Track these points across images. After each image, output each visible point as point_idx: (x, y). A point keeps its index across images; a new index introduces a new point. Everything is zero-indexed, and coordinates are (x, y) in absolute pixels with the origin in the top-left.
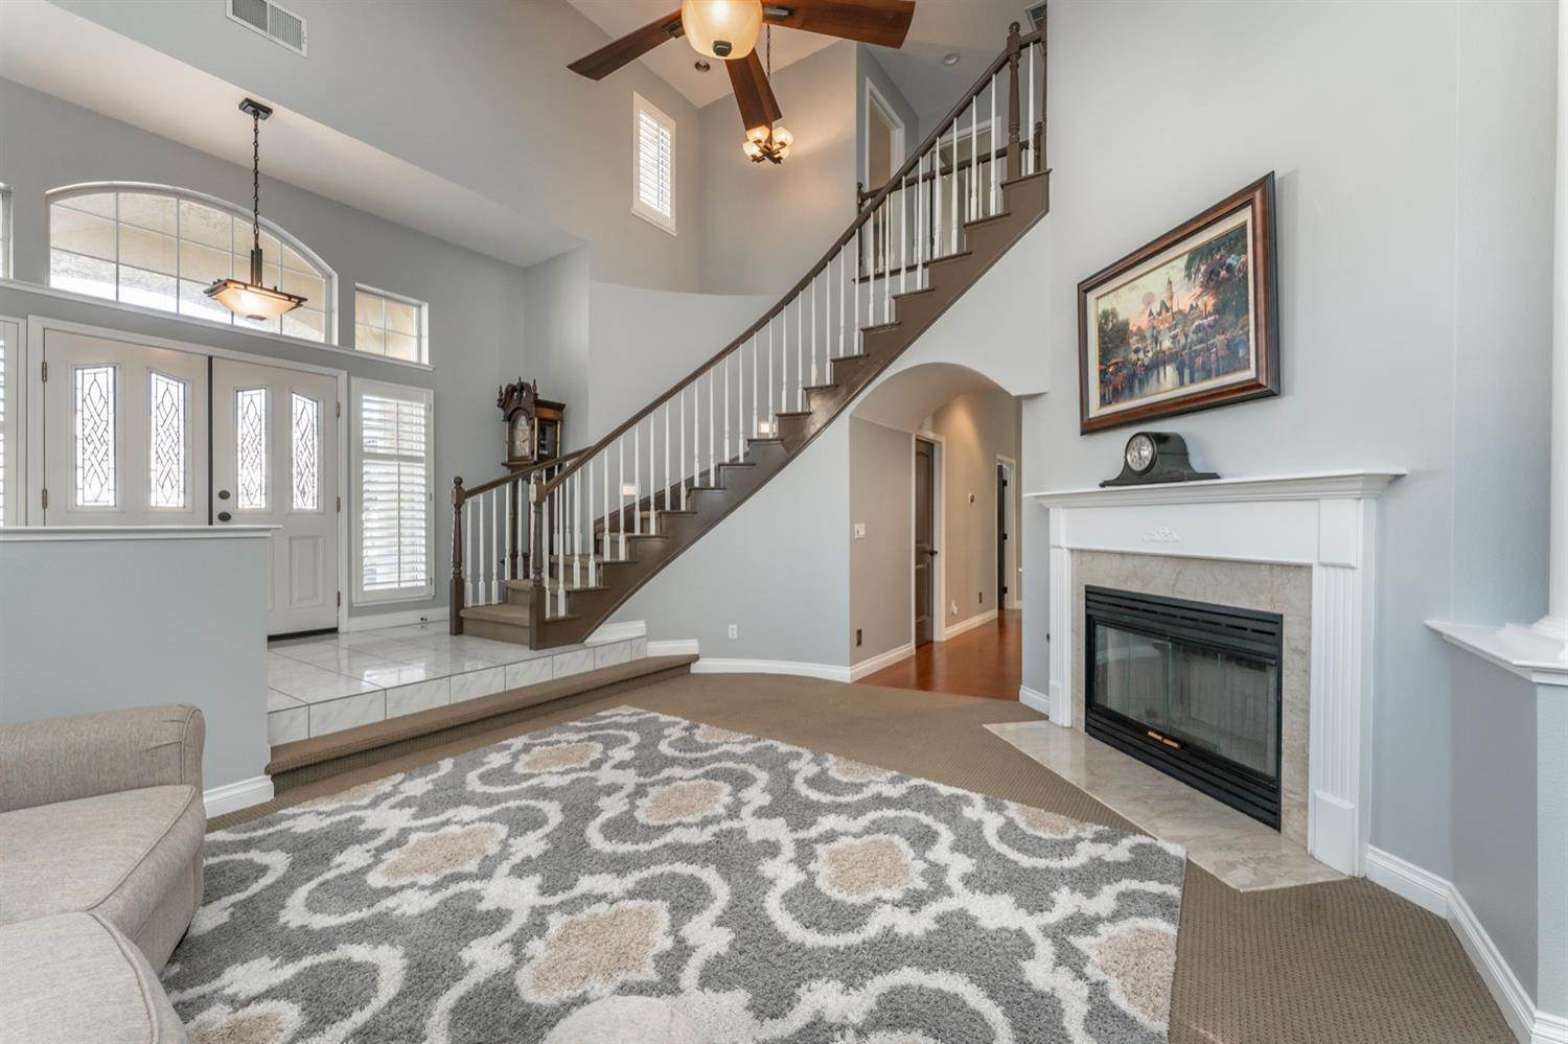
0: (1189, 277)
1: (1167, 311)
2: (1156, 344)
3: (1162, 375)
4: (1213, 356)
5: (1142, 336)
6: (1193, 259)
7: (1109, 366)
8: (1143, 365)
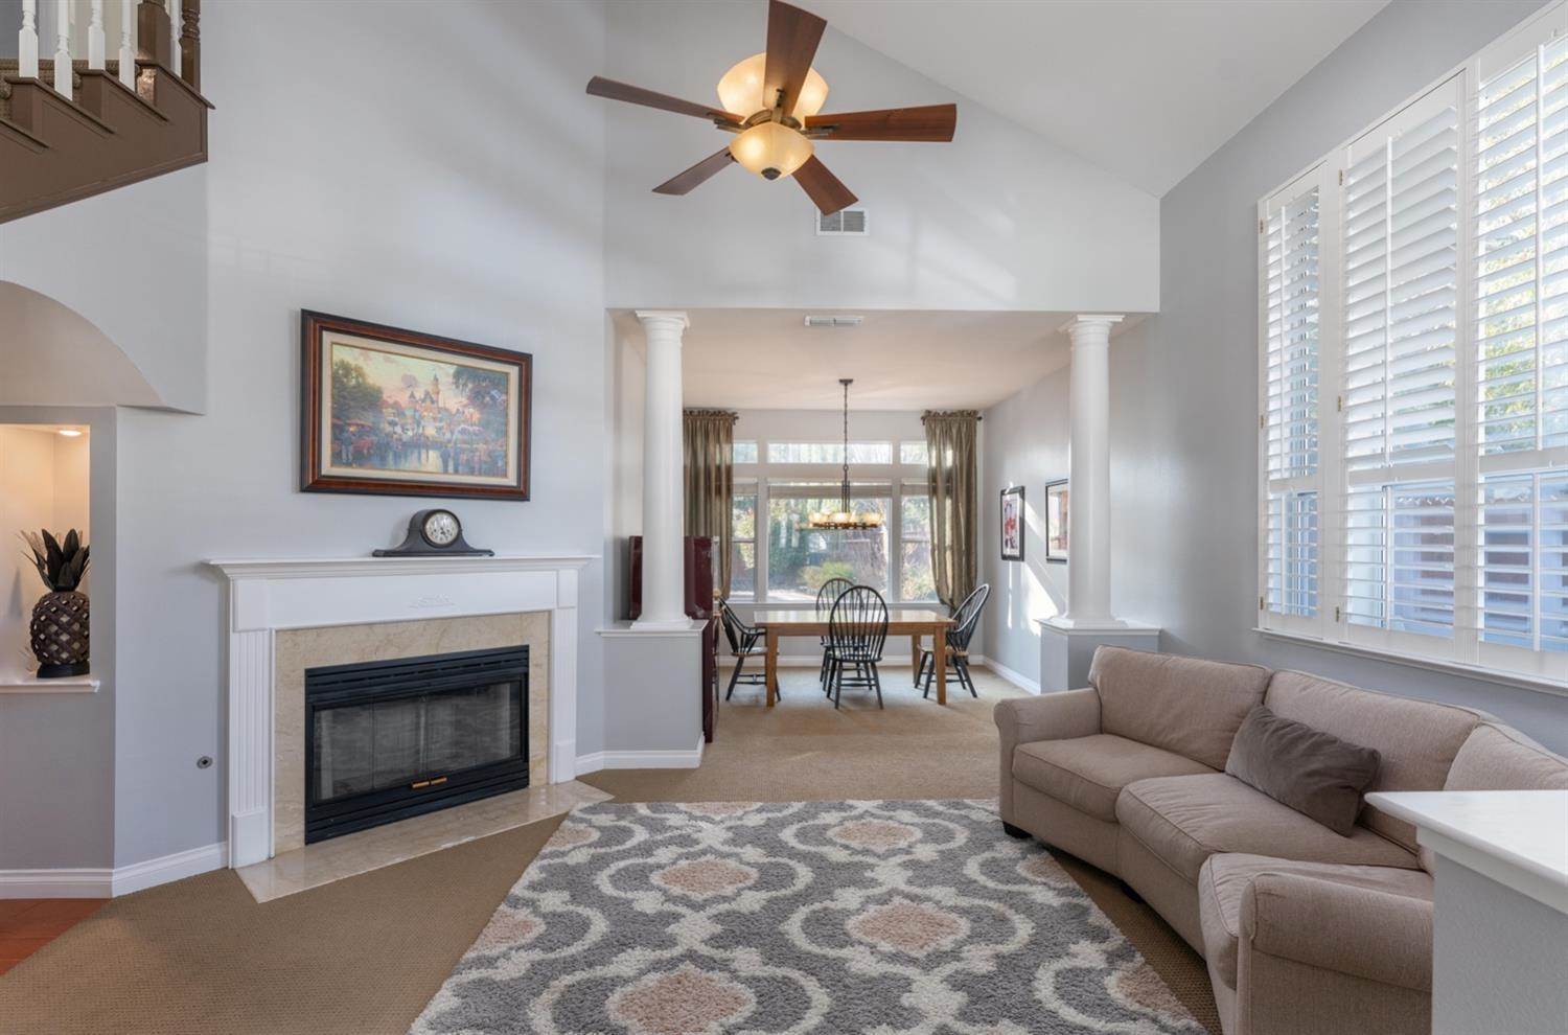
0: (456, 384)
1: (433, 402)
2: (418, 426)
3: (423, 456)
4: (476, 459)
5: (400, 412)
6: (461, 373)
7: (350, 425)
8: (401, 440)
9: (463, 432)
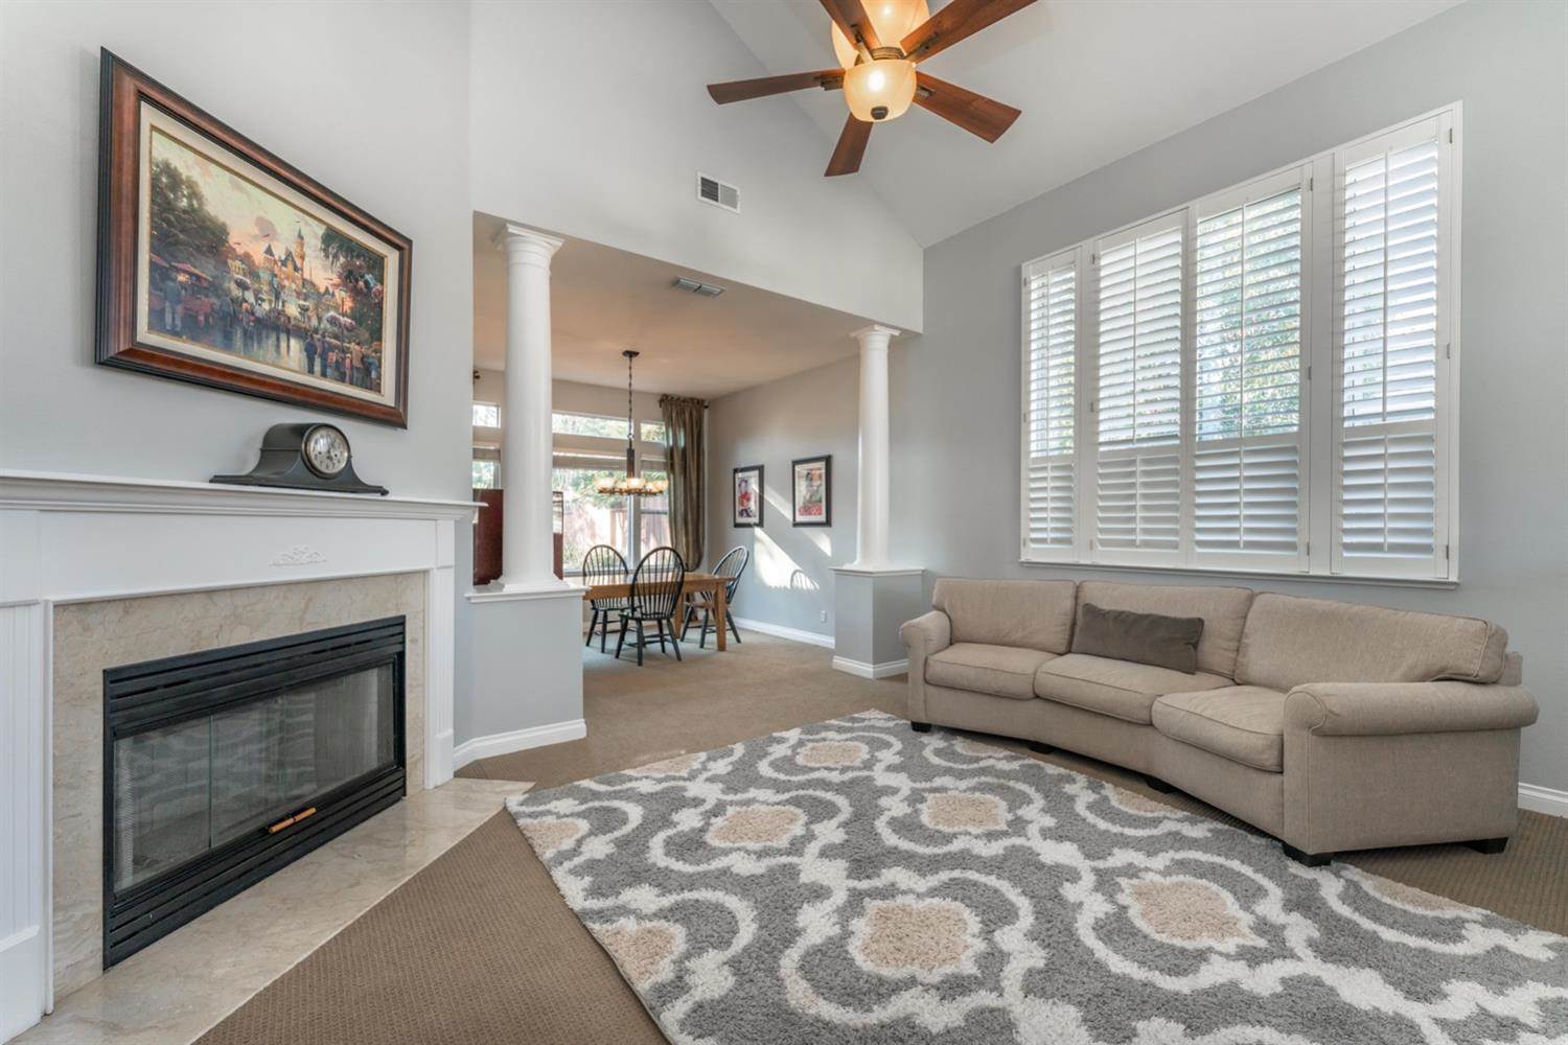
0: (325, 250)
1: (296, 269)
2: (277, 298)
3: (283, 345)
5: (253, 273)
6: (331, 237)
7: (178, 270)
8: (253, 314)
9: (333, 321)
